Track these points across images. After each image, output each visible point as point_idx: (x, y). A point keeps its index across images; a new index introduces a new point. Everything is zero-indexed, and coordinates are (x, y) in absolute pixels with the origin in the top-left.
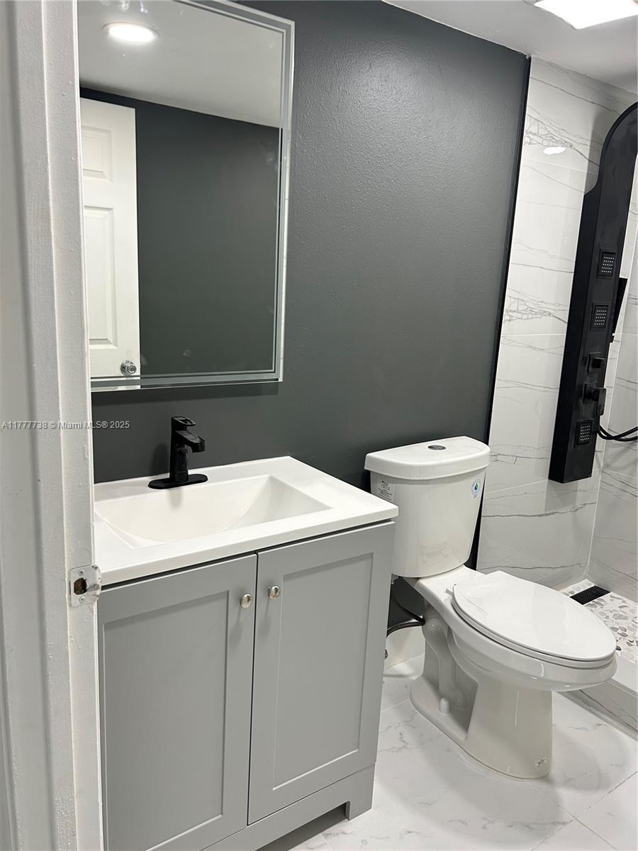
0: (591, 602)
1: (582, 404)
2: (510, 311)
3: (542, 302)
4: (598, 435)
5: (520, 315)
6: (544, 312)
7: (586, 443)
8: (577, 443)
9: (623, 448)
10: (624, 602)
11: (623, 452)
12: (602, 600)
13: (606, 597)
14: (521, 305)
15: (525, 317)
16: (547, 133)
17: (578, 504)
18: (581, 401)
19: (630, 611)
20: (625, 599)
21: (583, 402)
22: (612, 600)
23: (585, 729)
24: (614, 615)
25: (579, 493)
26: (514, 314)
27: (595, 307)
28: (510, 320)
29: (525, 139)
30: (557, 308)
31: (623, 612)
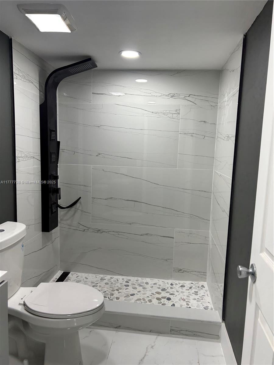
0: (65, 280)
1: (52, 196)
2: (19, 157)
3: (30, 152)
4: (59, 208)
5: (22, 159)
6: (32, 156)
7: (55, 212)
8: (52, 213)
9: (67, 211)
10: (77, 274)
11: (67, 213)
12: (69, 277)
13: (70, 275)
14: (23, 154)
15: (25, 159)
16: (22, 75)
17: (53, 239)
18: (51, 194)
19: (81, 277)
20: (77, 273)
21: (52, 195)
22: (72, 276)
23: (87, 337)
24: (76, 281)
25: (53, 234)
26: (20, 158)
27: (51, 154)
28: (19, 162)
29: (14, 76)
30: (36, 155)
31: (79, 279)
